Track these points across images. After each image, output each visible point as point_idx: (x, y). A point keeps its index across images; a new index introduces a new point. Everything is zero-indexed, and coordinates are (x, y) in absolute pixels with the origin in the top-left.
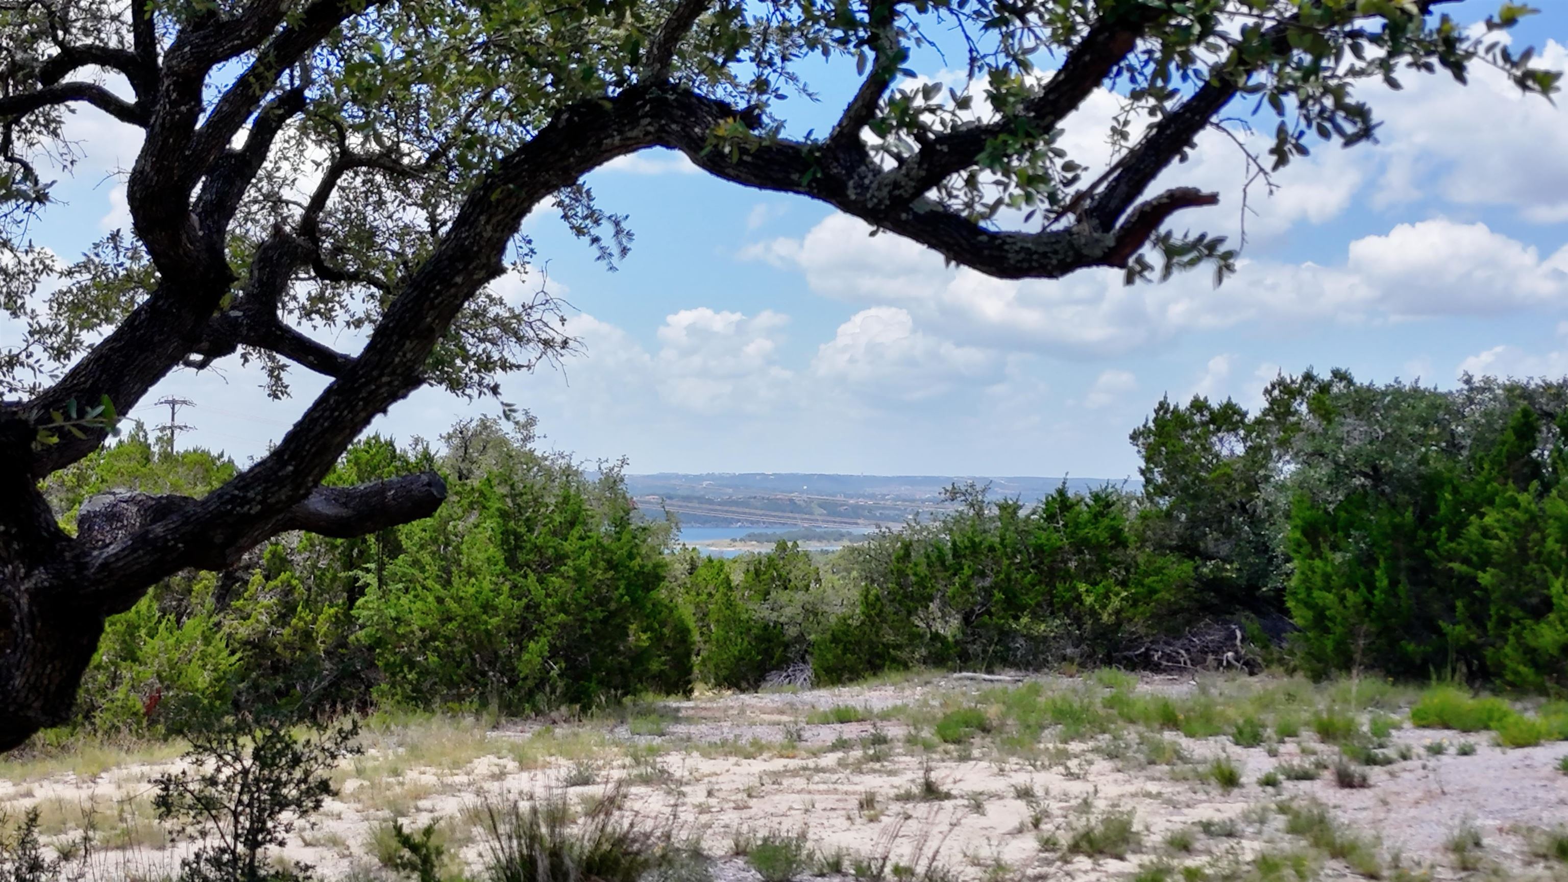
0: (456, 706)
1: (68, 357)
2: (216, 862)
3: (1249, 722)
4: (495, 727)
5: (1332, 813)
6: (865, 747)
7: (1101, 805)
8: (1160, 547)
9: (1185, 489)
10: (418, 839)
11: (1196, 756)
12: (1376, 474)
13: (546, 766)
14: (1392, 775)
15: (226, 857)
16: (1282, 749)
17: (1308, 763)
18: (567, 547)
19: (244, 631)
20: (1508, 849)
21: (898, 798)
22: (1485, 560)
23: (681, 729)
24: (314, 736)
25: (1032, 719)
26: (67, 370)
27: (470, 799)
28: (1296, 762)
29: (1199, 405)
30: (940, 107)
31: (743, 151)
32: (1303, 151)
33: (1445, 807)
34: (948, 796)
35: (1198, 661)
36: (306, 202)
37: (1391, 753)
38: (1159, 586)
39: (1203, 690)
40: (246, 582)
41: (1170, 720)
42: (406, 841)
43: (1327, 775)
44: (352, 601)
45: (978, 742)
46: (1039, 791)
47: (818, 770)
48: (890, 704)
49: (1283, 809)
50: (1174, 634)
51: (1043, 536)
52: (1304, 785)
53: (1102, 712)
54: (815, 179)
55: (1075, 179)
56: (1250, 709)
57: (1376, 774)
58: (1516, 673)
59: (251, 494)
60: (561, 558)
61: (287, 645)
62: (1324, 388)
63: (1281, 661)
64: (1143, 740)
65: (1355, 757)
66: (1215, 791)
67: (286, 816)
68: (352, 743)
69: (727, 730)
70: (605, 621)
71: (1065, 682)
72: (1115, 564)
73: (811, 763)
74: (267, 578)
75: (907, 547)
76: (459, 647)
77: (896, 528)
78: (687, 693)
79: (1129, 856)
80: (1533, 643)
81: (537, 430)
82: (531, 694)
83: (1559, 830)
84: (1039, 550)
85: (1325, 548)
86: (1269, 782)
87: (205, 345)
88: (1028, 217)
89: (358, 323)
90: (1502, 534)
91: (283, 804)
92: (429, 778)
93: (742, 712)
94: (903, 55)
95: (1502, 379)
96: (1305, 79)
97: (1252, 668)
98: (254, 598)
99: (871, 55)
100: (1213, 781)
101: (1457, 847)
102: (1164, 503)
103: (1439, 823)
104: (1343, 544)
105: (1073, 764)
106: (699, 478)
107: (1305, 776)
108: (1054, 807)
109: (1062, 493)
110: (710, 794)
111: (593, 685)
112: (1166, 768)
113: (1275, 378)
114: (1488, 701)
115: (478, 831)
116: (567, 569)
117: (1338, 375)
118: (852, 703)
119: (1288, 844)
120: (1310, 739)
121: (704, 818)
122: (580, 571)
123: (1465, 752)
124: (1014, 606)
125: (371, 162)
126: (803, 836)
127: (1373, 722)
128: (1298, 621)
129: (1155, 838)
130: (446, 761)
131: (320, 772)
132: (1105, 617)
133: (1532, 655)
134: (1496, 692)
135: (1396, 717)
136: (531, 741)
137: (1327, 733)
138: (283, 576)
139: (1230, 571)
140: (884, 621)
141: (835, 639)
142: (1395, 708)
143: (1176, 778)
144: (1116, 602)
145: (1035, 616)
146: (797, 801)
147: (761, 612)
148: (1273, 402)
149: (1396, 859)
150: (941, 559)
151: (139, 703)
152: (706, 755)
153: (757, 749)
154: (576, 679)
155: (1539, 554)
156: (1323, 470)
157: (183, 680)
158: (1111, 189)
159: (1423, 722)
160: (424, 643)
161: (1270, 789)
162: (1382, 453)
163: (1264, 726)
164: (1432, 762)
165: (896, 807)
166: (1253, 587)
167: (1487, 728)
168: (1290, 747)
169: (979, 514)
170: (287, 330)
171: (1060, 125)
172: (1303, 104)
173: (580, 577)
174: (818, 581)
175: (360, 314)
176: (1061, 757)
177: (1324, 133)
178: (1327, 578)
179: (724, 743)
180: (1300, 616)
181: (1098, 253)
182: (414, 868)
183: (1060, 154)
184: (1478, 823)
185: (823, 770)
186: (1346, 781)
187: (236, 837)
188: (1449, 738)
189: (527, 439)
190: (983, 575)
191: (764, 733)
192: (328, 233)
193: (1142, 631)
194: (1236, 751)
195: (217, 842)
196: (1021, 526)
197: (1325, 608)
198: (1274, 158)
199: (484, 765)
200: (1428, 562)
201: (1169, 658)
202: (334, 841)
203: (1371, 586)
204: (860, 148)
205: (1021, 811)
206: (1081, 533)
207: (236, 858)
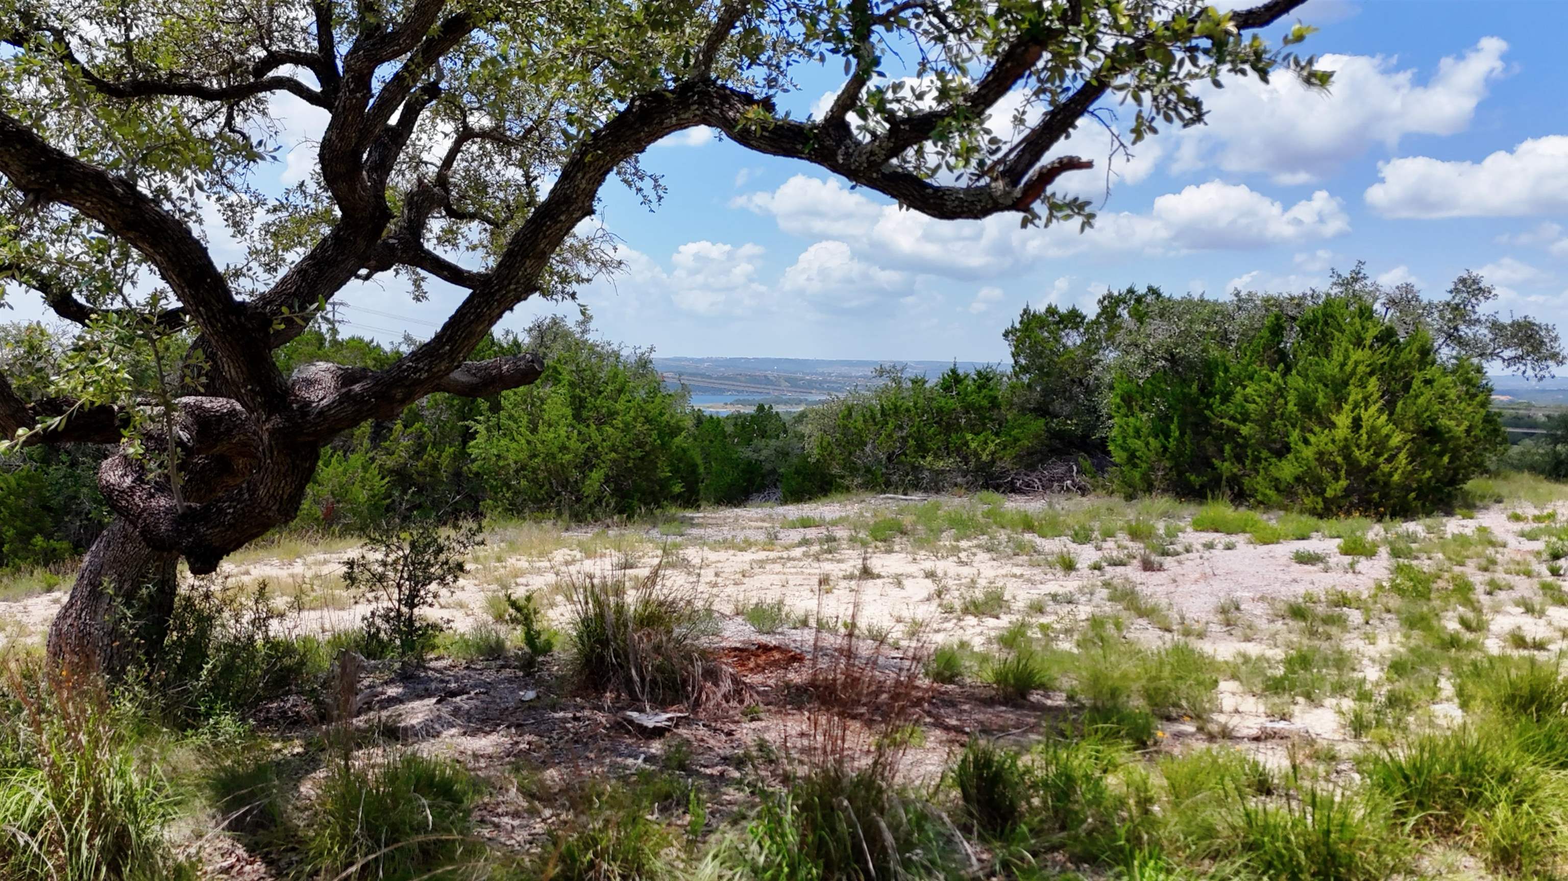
0: (540, 515)
1: (276, 270)
2: (386, 618)
3: (1083, 527)
4: (567, 530)
5: (1138, 588)
6: (821, 544)
7: (982, 582)
8: (1023, 410)
9: (1040, 368)
10: (522, 603)
11: (1047, 550)
12: (1172, 359)
13: (602, 556)
14: (1180, 562)
15: (392, 614)
16: (1105, 545)
17: (1122, 556)
18: (619, 406)
19: (390, 463)
20: (1258, 612)
21: (845, 578)
22: (1245, 418)
23: (695, 532)
24: (453, 533)
25: (934, 525)
26: (277, 280)
27: (551, 578)
28: (1115, 554)
29: (1051, 311)
30: (904, 98)
31: (764, 129)
32: (1154, 131)
33: (1216, 584)
34: (879, 576)
35: (1047, 487)
36: (439, 163)
37: (1179, 548)
38: (1021, 436)
39: (1050, 505)
40: (391, 430)
41: (1029, 527)
42: (513, 604)
43: (1136, 563)
44: (465, 443)
45: (898, 542)
46: (940, 573)
47: (789, 559)
48: (837, 515)
49: (1106, 585)
50: (1031, 468)
51: (943, 402)
52: (1120, 570)
53: (982, 521)
54: (814, 149)
55: (999, 149)
56: (1082, 518)
57: (1168, 561)
58: (1265, 495)
59: (421, 365)
60: (612, 414)
61: (420, 473)
62: (1139, 300)
63: (1104, 487)
64: (1010, 539)
65: (1154, 550)
66: (1060, 574)
67: (433, 586)
68: (478, 538)
69: (727, 533)
70: (642, 459)
71: (957, 501)
72: (993, 420)
73: (785, 554)
74: (405, 427)
75: (850, 410)
76: (541, 476)
77: (842, 396)
78: (698, 508)
79: (1002, 616)
80: (1277, 475)
81: (592, 325)
82: (591, 507)
83: (1292, 599)
84: (940, 410)
85: (1136, 409)
86: (1097, 567)
87: (373, 263)
88: (958, 178)
89: (474, 248)
90: (1258, 400)
91: (429, 579)
92: (523, 564)
93: (736, 520)
94: (877, 62)
95: (1261, 293)
96: (1158, 81)
97: (1083, 491)
98: (397, 440)
99: (854, 61)
100: (1058, 567)
101: (1224, 611)
102: (1026, 379)
103: (1211, 594)
104: (1148, 407)
105: (963, 555)
106: (702, 361)
107: (1122, 564)
108: (951, 583)
109: (954, 371)
110: (717, 575)
111: (635, 502)
112: (1026, 558)
113: (1106, 292)
114: (1243, 513)
115: (560, 598)
116: (618, 422)
117: (1152, 290)
118: (811, 514)
119: (1108, 608)
120: (1123, 538)
121: (715, 591)
122: (627, 425)
123: (1229, 547)
124: (922, 449)
125: (484, 134)
126: (781, 603)
127: (1167, 528)
128: (1117, 460)
129: (1020, 605)
130: (534, 552)
131: (455, 558)
132: (984, 458)
133: (1276, 484)
134: (1251, 508)
135: (1182, 524)
136: (592, 539)
137: (1135, 535)
138: (417, 425)
139: (1071, 425)
140: (833, 459)
141: (798, 472)
142: (1183, 518)
143: (1032, 565)
144: (992, 447)
145: (936, 456)
146: (776, 579)
147: (747, 453)
148: (1104, 309)
149: (1183, 618)
150: (873, 418)
151: (319, 512)
152: (713, 549)
153: (747, 545)
154: (623, 497)
155: (1282, 414)
156: (1135, 357)
157: (349, 496)
158: (1019, 156)
159: (1200, 526)
160: (517, 472)
161: (1096, 572)
162: (1177, 345)
163: (1092, 531)
164: (1207, 554)
165: (844, 584)
166: (1085, 437)
167: (1244, 531)
168: (1110, 544)
169: (899, 387)
170: (428, 253)
171: (988, 112)
172: (1155, 99)
173: (627, 428)
174: (785, 432)
175: (476, 242)
176: (955, 551)
177: (1168, 119)
178: (1137, 431)
179: (725, 541)
180: (1118, 456)
181: (1010, 202)
182: (519, 623)
183: (988, 132)
184: (1238, 594)
185: (794, 559)
186: (1148, 566)
187: (400, 601)
188: (1220, 539)
189: (583, 332)
190: (901, 428)
191: (752, 535)
192: (455, 185)
193: (1009, 467)
194: (1073, 546)
195: (388, 604)
196: (928, 394)
197: (1135, 451)
198: (1133, 136)
199: (560, 555)
200: (1206, 420)
201: (1028, 485)
202: (461, 605)
203: (1167, 437)
204: (846, 126)
205: (929, 586)
206: (969, 399)
207: (399, 614)
